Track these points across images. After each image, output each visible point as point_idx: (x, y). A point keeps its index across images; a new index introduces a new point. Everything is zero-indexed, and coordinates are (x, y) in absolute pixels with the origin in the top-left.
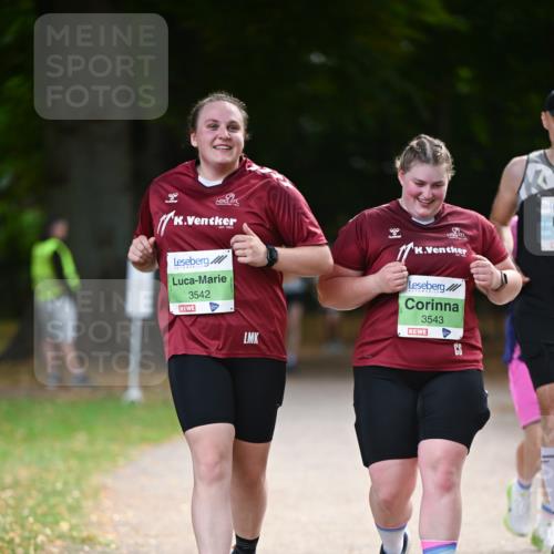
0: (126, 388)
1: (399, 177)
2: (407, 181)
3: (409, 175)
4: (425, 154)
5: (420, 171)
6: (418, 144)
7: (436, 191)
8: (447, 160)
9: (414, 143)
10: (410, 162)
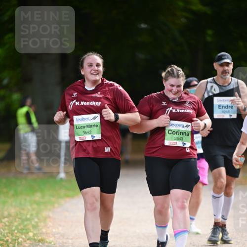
0: (58, 173)
1: (164, 83)
2: (167, 84)
3: (167, 82)
4: (174, 74)
5: (172, 81)
6: (171, 70)
7: (178, 89)
8: (183, 76)
9: (169, 69)
10: (168, 77)
